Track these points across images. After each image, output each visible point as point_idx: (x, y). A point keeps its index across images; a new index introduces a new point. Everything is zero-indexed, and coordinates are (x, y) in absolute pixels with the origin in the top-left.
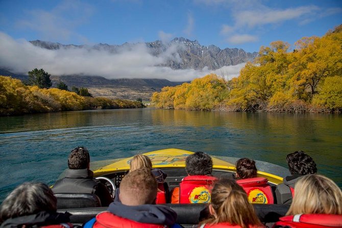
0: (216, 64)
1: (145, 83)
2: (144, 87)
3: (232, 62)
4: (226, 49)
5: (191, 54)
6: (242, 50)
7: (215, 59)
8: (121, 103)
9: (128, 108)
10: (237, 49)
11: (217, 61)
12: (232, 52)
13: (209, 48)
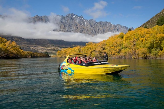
0: (94, 31)
1: (49, 42)
2: (48, 44)
3: (104, 30)
4: (100, 22)
5: (78, 24)
6: (110, 23)
7: (93, 28)
8: (38, 54)
9: (42, 57)
10: (107, 22)
11: (94, 29)
12: (103, 24)
13: (90, 21)
